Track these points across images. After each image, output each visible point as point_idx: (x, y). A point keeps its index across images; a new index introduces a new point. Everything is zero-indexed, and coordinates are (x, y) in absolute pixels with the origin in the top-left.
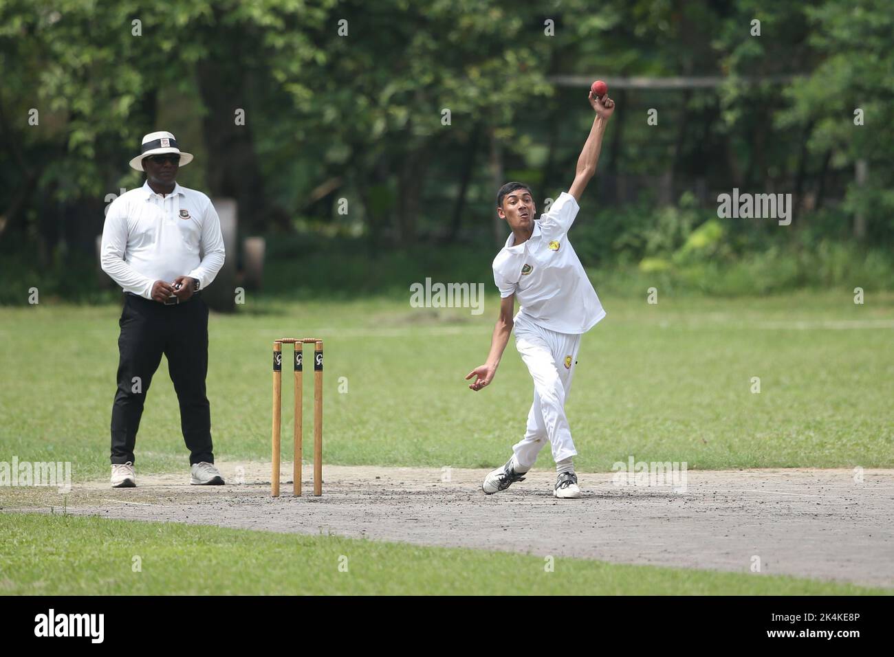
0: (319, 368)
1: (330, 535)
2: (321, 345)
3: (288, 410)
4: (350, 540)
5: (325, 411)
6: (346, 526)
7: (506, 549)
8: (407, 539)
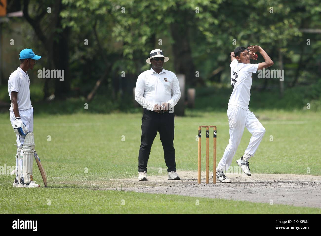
0: (215, 136)
1: (219, 198)
2: (216, 128)
3: (204, 152)
4: (227, 200)
5: (217, 153)
6: (225, 195)
7: (284, 204)
8: (247, 200)
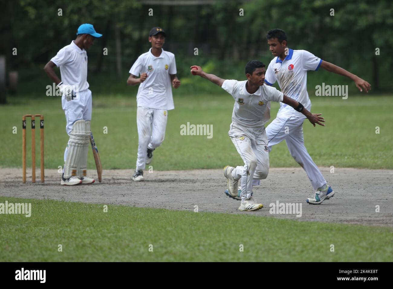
0: (42, 127)
1: (48, 199)
2: (43, 117)
3: (29, 146)
4: (57, 201)
5: (45, 146)
6: (54, 195)
7: (124, 204)
8: (82, 201)
